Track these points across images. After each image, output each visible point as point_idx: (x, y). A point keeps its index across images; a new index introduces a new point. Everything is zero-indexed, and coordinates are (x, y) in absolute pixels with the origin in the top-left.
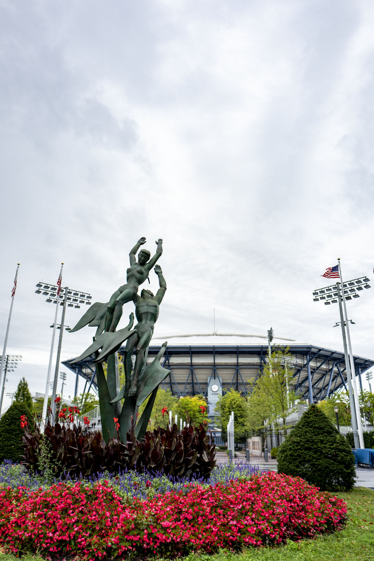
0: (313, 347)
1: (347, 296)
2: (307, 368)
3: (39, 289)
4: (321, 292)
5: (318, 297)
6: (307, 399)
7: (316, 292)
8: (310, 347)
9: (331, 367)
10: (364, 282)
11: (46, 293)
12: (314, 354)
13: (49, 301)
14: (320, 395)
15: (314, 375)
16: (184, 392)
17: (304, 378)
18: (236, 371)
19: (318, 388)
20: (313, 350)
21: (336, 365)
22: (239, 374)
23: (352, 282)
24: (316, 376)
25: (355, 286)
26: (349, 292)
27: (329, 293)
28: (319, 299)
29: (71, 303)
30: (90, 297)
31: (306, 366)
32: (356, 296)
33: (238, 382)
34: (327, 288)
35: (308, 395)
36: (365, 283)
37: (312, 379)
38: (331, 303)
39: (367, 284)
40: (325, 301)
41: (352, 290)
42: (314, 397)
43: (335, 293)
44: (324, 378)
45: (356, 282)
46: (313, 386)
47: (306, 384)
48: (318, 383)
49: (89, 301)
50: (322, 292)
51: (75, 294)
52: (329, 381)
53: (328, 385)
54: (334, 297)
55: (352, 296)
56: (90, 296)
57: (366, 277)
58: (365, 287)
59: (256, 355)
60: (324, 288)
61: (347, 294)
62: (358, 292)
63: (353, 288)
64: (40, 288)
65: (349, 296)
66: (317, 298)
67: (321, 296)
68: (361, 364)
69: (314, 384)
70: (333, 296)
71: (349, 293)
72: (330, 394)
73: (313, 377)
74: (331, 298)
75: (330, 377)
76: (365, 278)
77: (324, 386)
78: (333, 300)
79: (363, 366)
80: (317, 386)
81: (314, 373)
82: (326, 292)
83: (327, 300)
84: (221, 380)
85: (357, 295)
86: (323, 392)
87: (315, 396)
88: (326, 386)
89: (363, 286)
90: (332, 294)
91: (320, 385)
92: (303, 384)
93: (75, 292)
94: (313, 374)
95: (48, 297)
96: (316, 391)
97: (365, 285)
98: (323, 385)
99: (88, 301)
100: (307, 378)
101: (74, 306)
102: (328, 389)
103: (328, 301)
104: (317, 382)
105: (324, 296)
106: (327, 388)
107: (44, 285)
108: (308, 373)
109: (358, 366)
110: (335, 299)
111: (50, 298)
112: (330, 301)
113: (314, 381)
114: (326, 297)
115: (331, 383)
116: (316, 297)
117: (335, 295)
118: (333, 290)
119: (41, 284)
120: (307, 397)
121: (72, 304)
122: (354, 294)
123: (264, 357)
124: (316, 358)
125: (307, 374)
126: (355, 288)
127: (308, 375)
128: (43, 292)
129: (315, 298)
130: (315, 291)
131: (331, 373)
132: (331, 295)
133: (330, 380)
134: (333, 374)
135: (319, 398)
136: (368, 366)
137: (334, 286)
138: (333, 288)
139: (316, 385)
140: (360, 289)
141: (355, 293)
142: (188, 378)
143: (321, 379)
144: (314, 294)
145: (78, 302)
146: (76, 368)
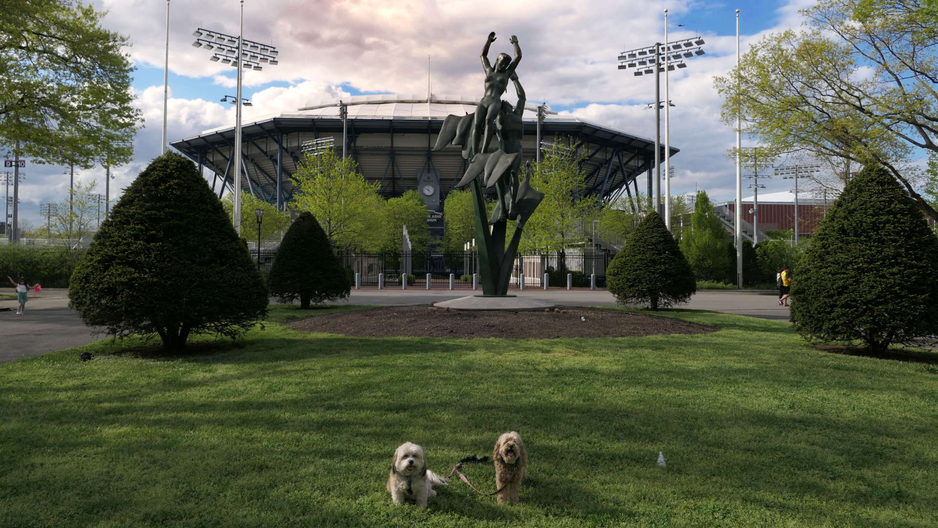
1: (669, 65)
3: (198, 40)
4: (631, 56)
5: (626, 64)
7: (624, 55)
8: (582, 125)
9: (609, 156)
10: (695, 46)
11: (209, 47)
12: (587, 135)
13: (215, 59)
19: (586, 188)
21: (617, 154)
23: (678, 43)
25: (682, 51)
26: (672, 58)
27: (642, 59)
28: (627, 66)
29: (248, 61)
30: (276, 53)
32: (682, 66)
34: (641, 51)
38: (644, 73)
39: (699, 48)
40: (634, 69)
41: (677, 57)
43: (651, 58)
44: (597, 173)
45: (685, 45)
49: (274, 58)
51: (252, 47)
52: (604, 179)
53: (602, 183)
54: (648, 64)
55: (675, 65)
56: (275, 50)
57: (699, 38)
58: (696, 53)
60: (636, 50)
61: (670, 61)
62: (684, 60)
63: (678, 53)
64: (200, 38)
65: (672, 64)
66: (624, 64)
67: (630, 62)
70: (648, 62)
71: (672, 60)
74: (645, 66)
75: (606, 172)
76: (698, 40)
78: (647, 69)
82: (638, 56)
83: (638, 69)
84: (438, 174)
85: (684, 64)
89: (693, 52)
90: (648, 59)
93: (252, 44)
95: (213, 52)
97: (697, 50)
99: (272, 59)
101: (252, 67)
103: (640, 71)
105: (634, 62)
107: (205, 33)
110: (650, 68)
111: (216, 54)
112: (643, 70)
114: (637, 64)
115: (607, 179)
116: (622, 63)
117: (652, 61)
118: (648, 54)
119: (201, 31)
121: (249, 63)
122: (679, 63)
124: (589, 142)
126: (682, 53)
128: (204, 44)
130: (622, 53)
131: (609, 165)
132: (645, 62)
133: (605, 177)
134: (611, 166)
137: (652, 49)
138: (650, 51)
140: (689, 55)
141: (681, 62)
142: (387, 170)
144: (620, 58)
145: (258, 61)
146: (197, 153)
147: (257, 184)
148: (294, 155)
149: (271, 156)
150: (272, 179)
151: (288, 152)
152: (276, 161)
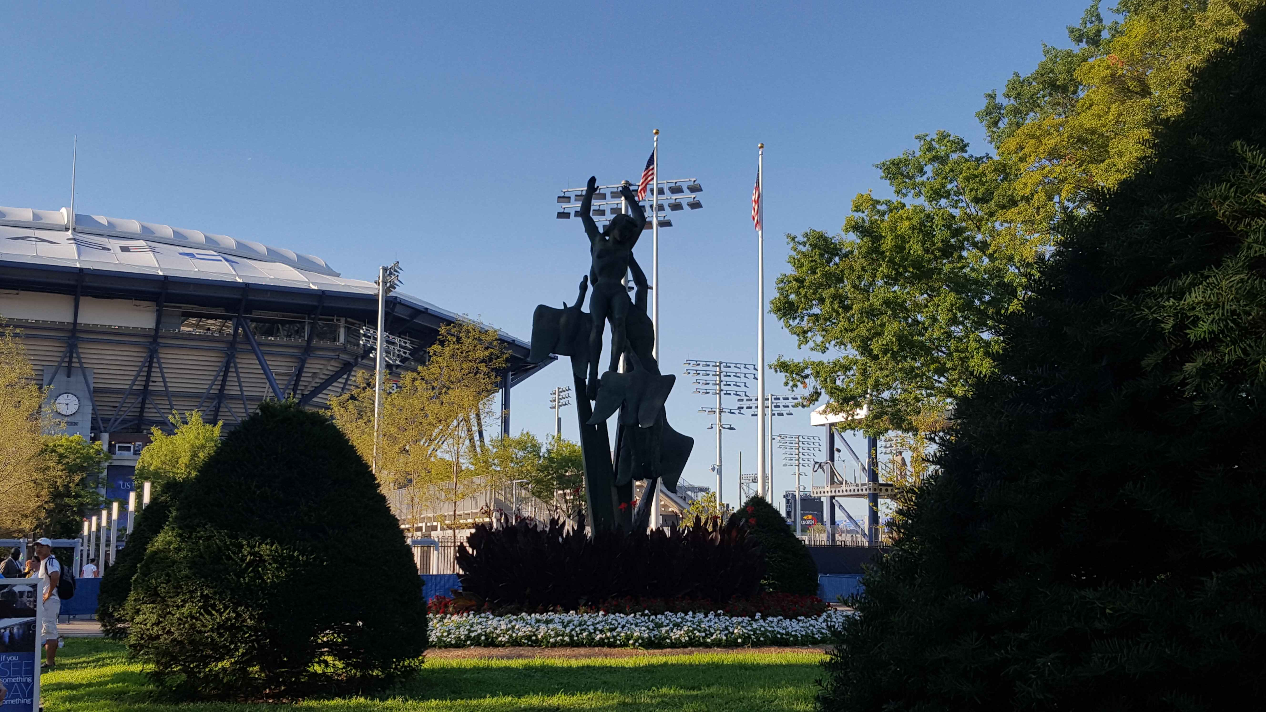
5: (571, 211)
7: (567, 195)
18: (149, 354)
22: (154, 365)
23: (659, 186)
33: (149, 388)
45: (670, 189)
59: (222, 312)
66: (566, 210)
122: (661, 219)
123: (245, 318)
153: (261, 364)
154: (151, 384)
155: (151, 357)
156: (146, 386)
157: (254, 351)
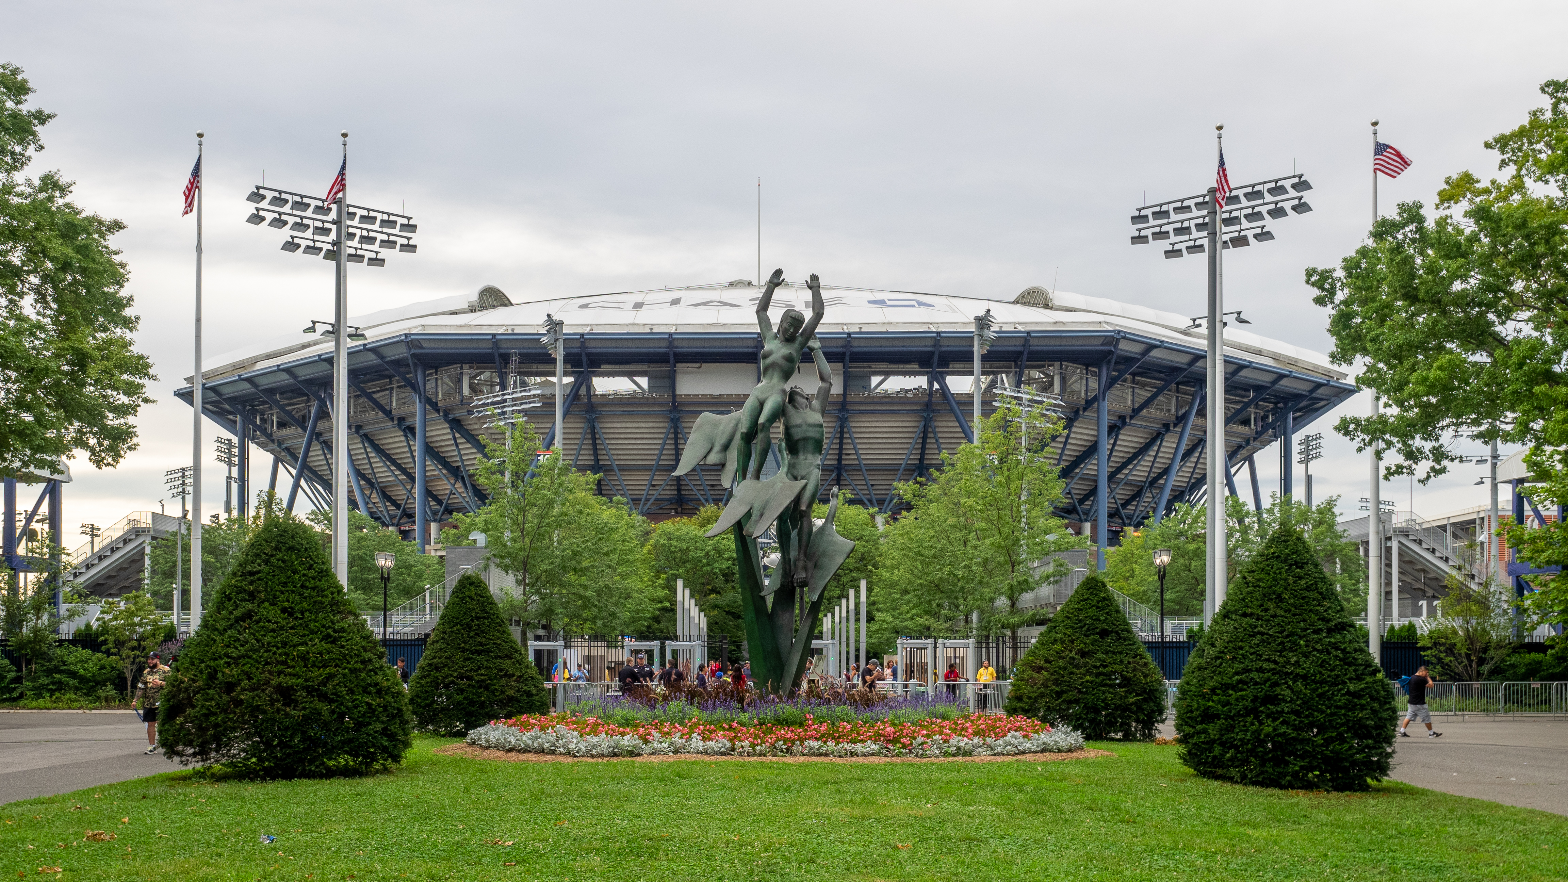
0: (1124, 338)
1: (1236, 234)
2: (1098, 411)
3: (258, 209)
4: (1158, 215)
5: (1148, 233)
6: (1086, 521)
7: (1143, 213)
8: (1116, 336)
10: (1293, 193)
11: (279, 223)
12: (1128, 360)
13: (291, 246)
14: (1137, 506)
15: (1120, 437)
16: (647, 500)
17: (1083, 449)
18: (839, 423)
19: (1129, 483)
20: (1123, 346)
22: (846, 435)
23: (1257, 188)
24: (1129, 440)
25: (1265, 204)
26: (1243, 220)
27: (1182, 222)
28: (1150, 238)
29: (356, 249)
30: (412, 228)
31: (1096, 405)
32: (1264, 236)
33: (844, 462)
34: (1179, 204)
35: (1091, 506)
36: (1296, 194)
37: (1112, 451)
39: (1300, 198)
41: (1254, 216)
42: (1111, 516)
43: (1200, 221)
44: (1156, 448)
45: (1269, 190)
46: (1112, 477)
47: (1089, 468)
48: (1130, 467)
49: (409, 239)
50: (1161, 214)
51: (364, 219)
52: (1173, 460)
53: (1166, 471)
54: (1194, 234)
55: (1250, 234)
56: (412, 222)
57: (1300, 177)
58: (1294, 208)
59: (915, 367)
60: (1169, 203)
61: (1237, 228)
63: (1256, 210)
64: (260, 205)
65: (1243, 233)
66: (1143, 233)
67: (1157, 230)
68: (1298, 397)
69: (1119, 470)
70: (1193, 229)
71: (1244, 223)
72: (1170, 504)
73: (1114, 445)
74: (1186, 237)
75: (1179, 443)
76: (1296, 180)
77: (1152, 475)
78: (1191, 243)
79: (1304, 403)
80: (1127, 475)
81: (1120, 429)
82: (1173, 217)
83: (1173, 245)
85: (1268, 233)
86: (1147, 497)
87: (1117, 509)
88: (1160, 476)
89: (1287, 206)
90: (1193, 223)
91: (1140, 471)
92: (1077, 471)
93: (365, 213)
94: (1117, 436)
95: (285, 234)
96: (1122, 493)
97: (1296, 202)
98: (1149, 472)
99: (405, 242)
100: (1092, 450)
101: (366, 260)
102: (1164, 484)
103: (1177, 247)
104: (1129, 461)
105: (1164, 229)
106: (1162, 481)
107: (270, 195)
108: (1098, 430)
109: (1286, 404)
110: (1198, 243)
111: (293, 237)
112: (1182, 246)
113: (1118, 457)
114: (1171, 233)
115: (1176, 466)
116: (1140, 230)
117: (1200, 227)
118: (1194, 212)
119: (262, 191)
120: (1086, 513)
121: (360, 252)
122: (1259, 231)
123: (942, 373)
124: (1134, 374)
125: (1095, 433)
126: (1264, 210)
127: (1097, 436)
128: (269, 217)
129: (1137, 234)
130: (1140, 210)
132: (1189, 228)
133: (1175, 454)
134: (1188, 430)
135: (1130, 517)
136: (1322, 403)
137: (1201, 200)
138: (1196, 204)
139: (1125, 471)
140: (1278, 213)
141: (1263, 228)
142: (663, 449)
143: (1142, 450)
144: (1135, 219)
145: (376, 247)
146: (234, 414)
147: (368, 481)
148: (451, 416)
149: (401, 420)
150: (404, 471)
151: (438, 411)
152: (411, 430)
153: (961, 426)
154: (844, 457)
155: (842, 427)
156: (840, 460)
157: (952, 411)
